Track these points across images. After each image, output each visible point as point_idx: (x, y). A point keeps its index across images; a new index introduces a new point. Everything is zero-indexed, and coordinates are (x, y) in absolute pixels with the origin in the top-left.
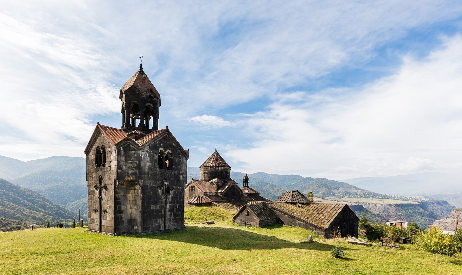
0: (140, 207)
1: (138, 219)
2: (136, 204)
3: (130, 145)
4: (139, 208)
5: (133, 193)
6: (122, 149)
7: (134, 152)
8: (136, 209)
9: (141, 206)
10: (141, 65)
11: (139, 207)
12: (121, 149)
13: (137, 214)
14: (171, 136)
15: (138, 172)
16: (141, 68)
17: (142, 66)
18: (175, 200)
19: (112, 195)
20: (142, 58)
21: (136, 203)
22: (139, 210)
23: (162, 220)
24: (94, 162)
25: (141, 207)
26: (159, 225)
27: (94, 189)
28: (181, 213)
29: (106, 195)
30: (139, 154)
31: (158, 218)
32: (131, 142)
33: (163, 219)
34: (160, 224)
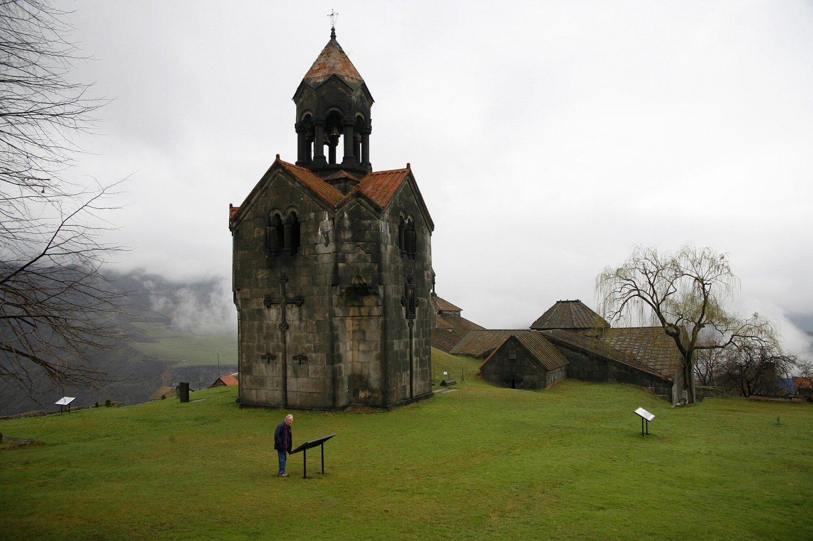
0: (377, 345)
1: (371, 372)
2: (363, 340)
3: (362, 207)
4: (373, 348)
5: (357, 314)
6: (346, 215)
7: (369, 221)
8: (363, 352)
9: (381, 344)
10: (333, 30)
11: (373, 346)
12: (344, 215)
13: (369, 363)
14: (413, 185)
15: (376, 268)
16: (333, 36)
17: (335, 32)
18: (421, 329)
19: (322, 319)
20: (335, 16)
21: (365, 337)
22: (375, 353)
23: (408, 374)
24: (262, 244)
25: (379, 346)
26: (404, 386)
27: (263, 307)
28: (428, 358)
29: (304, 319)
30: (378, 225)
31: (403, 371)
32: (363, 201)
33: (409, 372)
34: (406, 384)
